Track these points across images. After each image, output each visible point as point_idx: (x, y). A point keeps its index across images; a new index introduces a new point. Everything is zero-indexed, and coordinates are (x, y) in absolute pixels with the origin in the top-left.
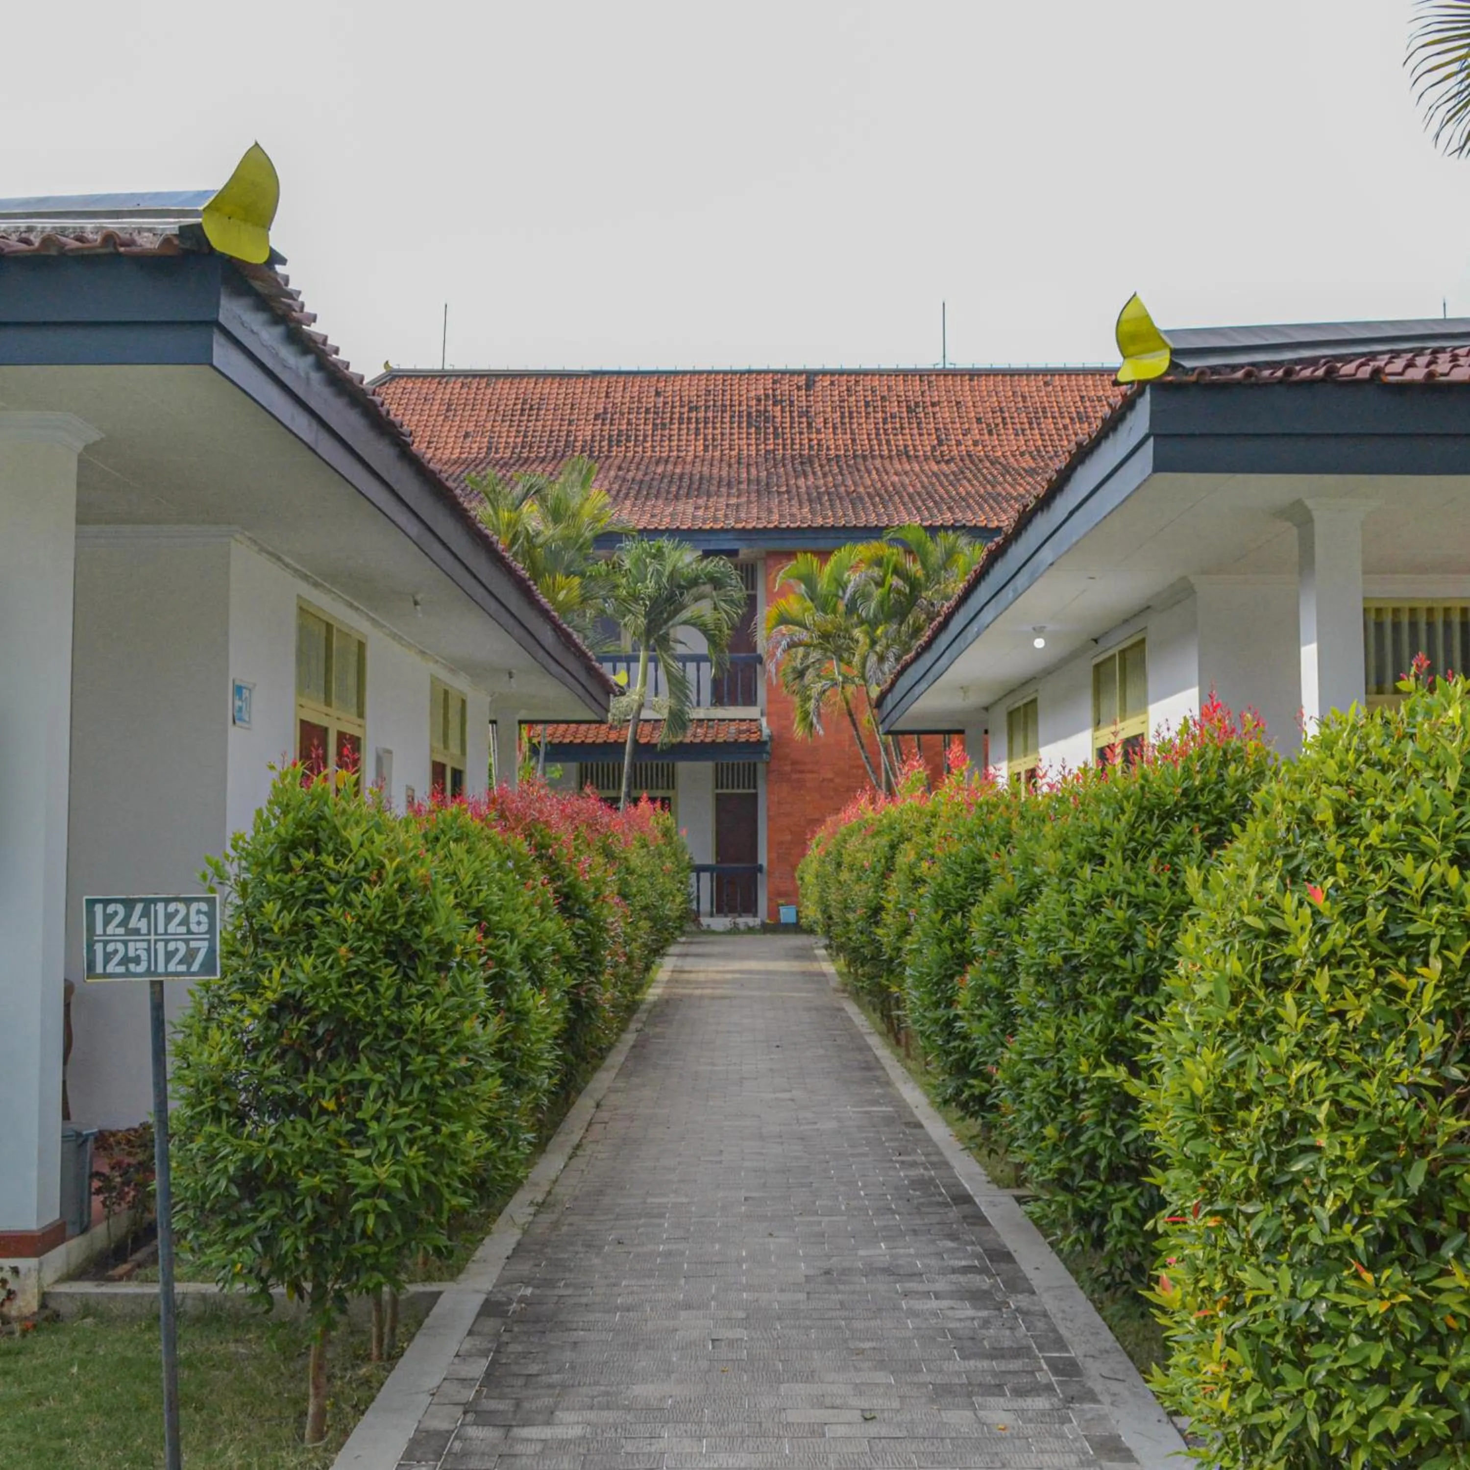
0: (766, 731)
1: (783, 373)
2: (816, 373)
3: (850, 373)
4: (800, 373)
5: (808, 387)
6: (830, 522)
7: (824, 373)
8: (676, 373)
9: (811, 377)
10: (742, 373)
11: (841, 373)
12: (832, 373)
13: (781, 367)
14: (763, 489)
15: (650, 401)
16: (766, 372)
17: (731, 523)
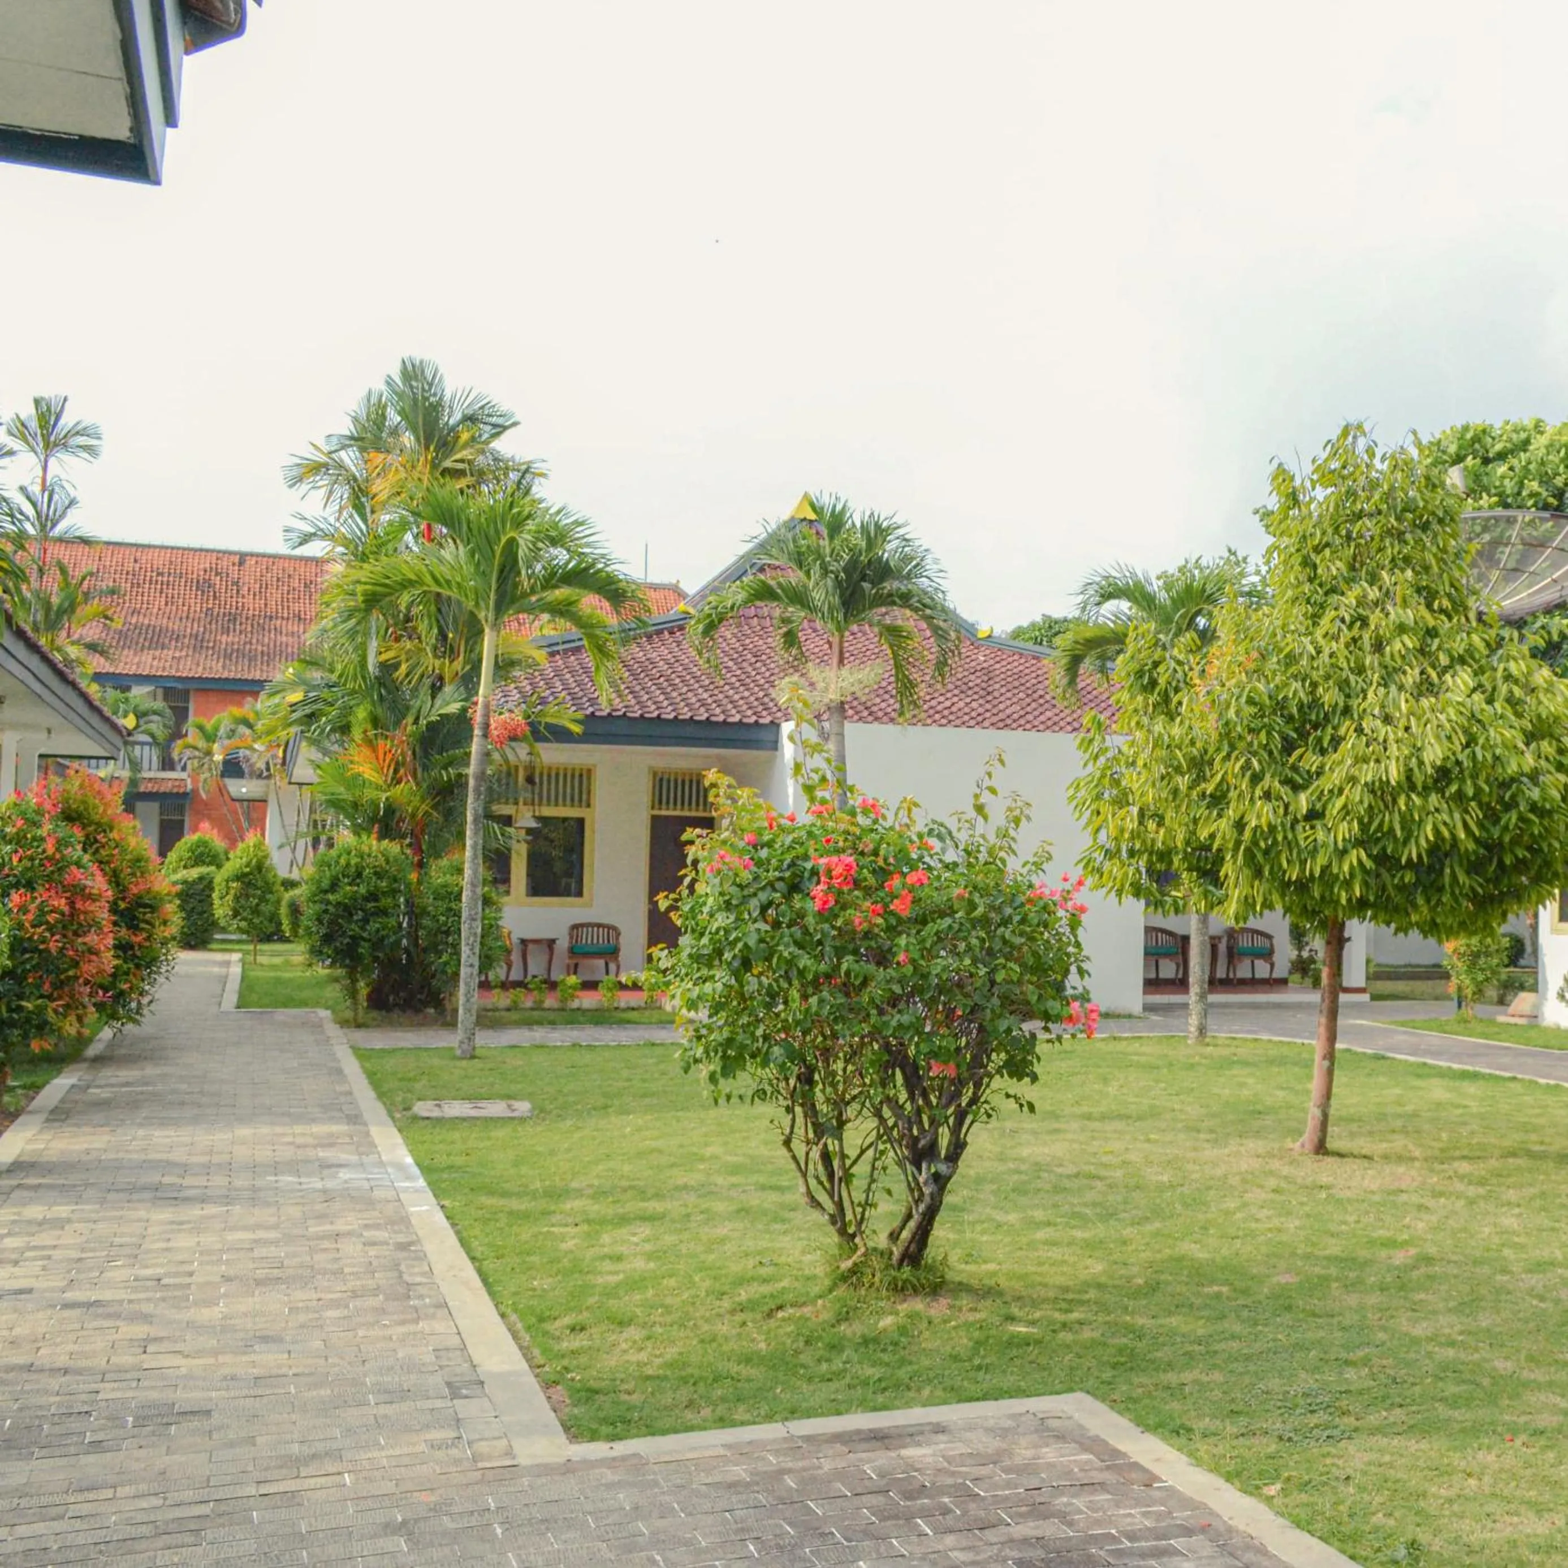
0: (189, 787)
1: (225, 552)
2: (246, 554)
3: (270, 556)
4: (235, 553)
5: (240, 564)
6: (232, 675)
7: (252, 555)
8: (149, 546)
9: (243, 557)
10: (195, 550)
11: (264, 556)
12: (258, 555)
13: (223, 547)
14: (199, 644)
15: (130, 566)
16: (212, 551)
17: (173, 673)
